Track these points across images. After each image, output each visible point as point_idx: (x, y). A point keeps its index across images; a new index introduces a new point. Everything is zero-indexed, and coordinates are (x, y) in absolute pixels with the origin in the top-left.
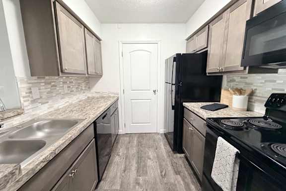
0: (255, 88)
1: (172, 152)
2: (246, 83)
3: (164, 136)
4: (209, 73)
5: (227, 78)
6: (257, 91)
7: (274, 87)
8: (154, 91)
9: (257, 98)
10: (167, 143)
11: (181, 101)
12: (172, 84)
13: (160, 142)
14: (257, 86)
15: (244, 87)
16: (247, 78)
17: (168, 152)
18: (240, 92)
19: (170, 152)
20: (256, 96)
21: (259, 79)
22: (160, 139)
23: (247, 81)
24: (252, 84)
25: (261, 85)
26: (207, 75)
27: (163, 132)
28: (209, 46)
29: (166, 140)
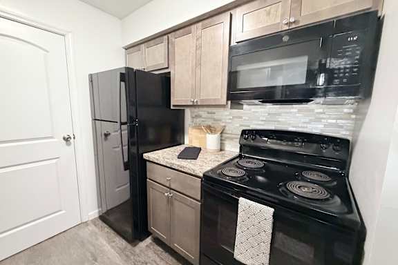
0: (224, 124)
1: (129, 246)
2: (215, 120)
3: (100, 222)
4: (174, 106)
5: (191, 112)
6: (227, 128)
7: (242, 124)
8: (67, 139)
9: (227, 135)
10: (112, 233)
11: (140, 152)
12: (122, 124)
13: (97, 239)
14: (226, 123)
15: (213, 123)
16: (214, 113)
17: (122, 251)
18: (210, 129)
19: (126, 248)
20: (226, 133)
21: (226, 116)
22: (96, 233)
23: (215, 116)
24: (220, 120)
25: (230, 121)
26: (172, 108)
27: (97, 216)
28: (171, 66)
29: (107, 229)
